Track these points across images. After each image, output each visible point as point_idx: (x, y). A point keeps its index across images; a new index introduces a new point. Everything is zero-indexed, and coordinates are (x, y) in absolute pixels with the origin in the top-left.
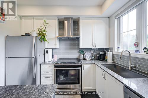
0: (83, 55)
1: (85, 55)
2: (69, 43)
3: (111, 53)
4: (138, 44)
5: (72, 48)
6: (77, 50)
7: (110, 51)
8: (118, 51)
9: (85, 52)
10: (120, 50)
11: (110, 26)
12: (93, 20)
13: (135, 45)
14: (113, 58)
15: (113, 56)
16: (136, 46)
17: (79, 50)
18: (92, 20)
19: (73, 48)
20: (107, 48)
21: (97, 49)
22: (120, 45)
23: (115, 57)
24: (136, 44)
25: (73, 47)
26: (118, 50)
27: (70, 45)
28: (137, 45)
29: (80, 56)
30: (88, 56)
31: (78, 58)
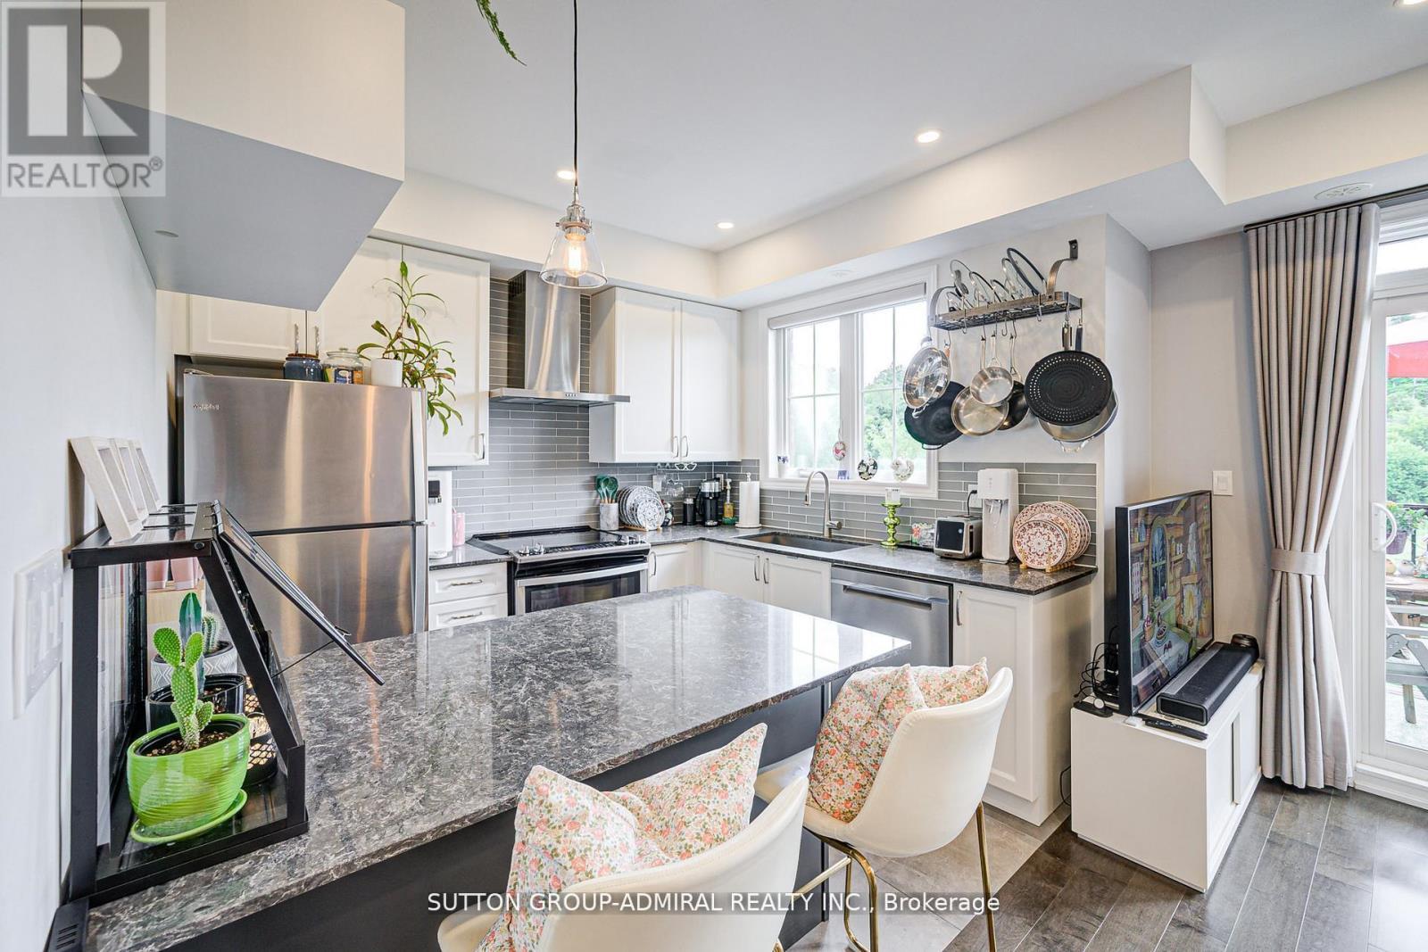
0: (615, 506)
1: (630, 502)
2: (535, 432)
3: (756, 485)
4: (844, 449)
5: (552, 465)
6: (582, 472)
7: (749, 474)
8: (780, 475)
9: (621, 485)
10: (791, 472)
11: (744, 352)
12: (677, 313)
13: (837, 451)
14: (761, 507)
15: (762, 499)
16: (840, 454)
17: (587, 477)
18: (673, 310)
19: (560, 465)
20: (730, 463)
21: (690, 466)
22: (787, 450)
23: (771, 502)
24: (840, 447)
25: (556, 457)
26: (781, 471)
27: (542, 441)
28: (841, 451)
29: (596, 512)
30: (649, 507)
31: (583, 523)
